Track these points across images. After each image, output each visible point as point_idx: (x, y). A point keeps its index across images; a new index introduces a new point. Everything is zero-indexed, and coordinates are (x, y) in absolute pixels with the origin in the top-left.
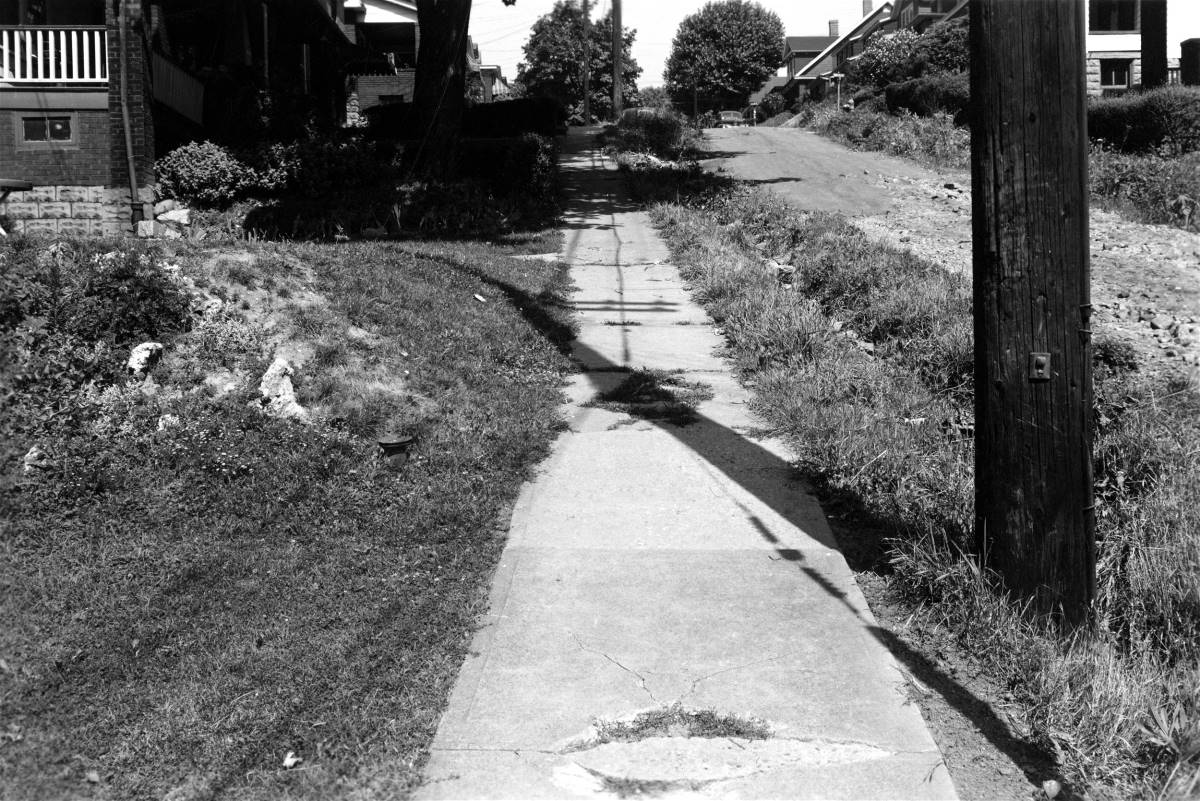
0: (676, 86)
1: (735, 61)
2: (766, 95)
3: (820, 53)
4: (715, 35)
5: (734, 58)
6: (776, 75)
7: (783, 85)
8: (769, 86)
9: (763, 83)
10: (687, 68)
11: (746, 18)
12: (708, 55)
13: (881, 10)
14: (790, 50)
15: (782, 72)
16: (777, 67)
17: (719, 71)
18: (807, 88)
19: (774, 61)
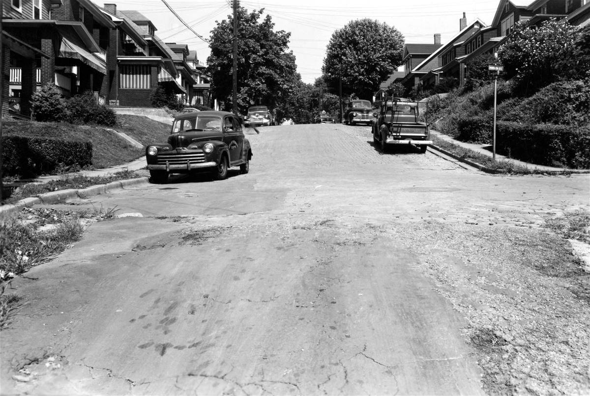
0: (330, 76)
1: (369, 60)
2: (391, 84)
3: (429, 55)
4: (355, 43)
5: (369, 58)
6: (397, 70)
7: (403, 77)
8: (392, 78)
9: (389, 75)
10: (337, 65)
11: (377, 31)
12: (350, 56)
13: (473, 26)
14: (408, 53)
15: (401, 69)
16: (399, 65)
17: (358, 67)
18: (420, 80)
19: (396, 61)
